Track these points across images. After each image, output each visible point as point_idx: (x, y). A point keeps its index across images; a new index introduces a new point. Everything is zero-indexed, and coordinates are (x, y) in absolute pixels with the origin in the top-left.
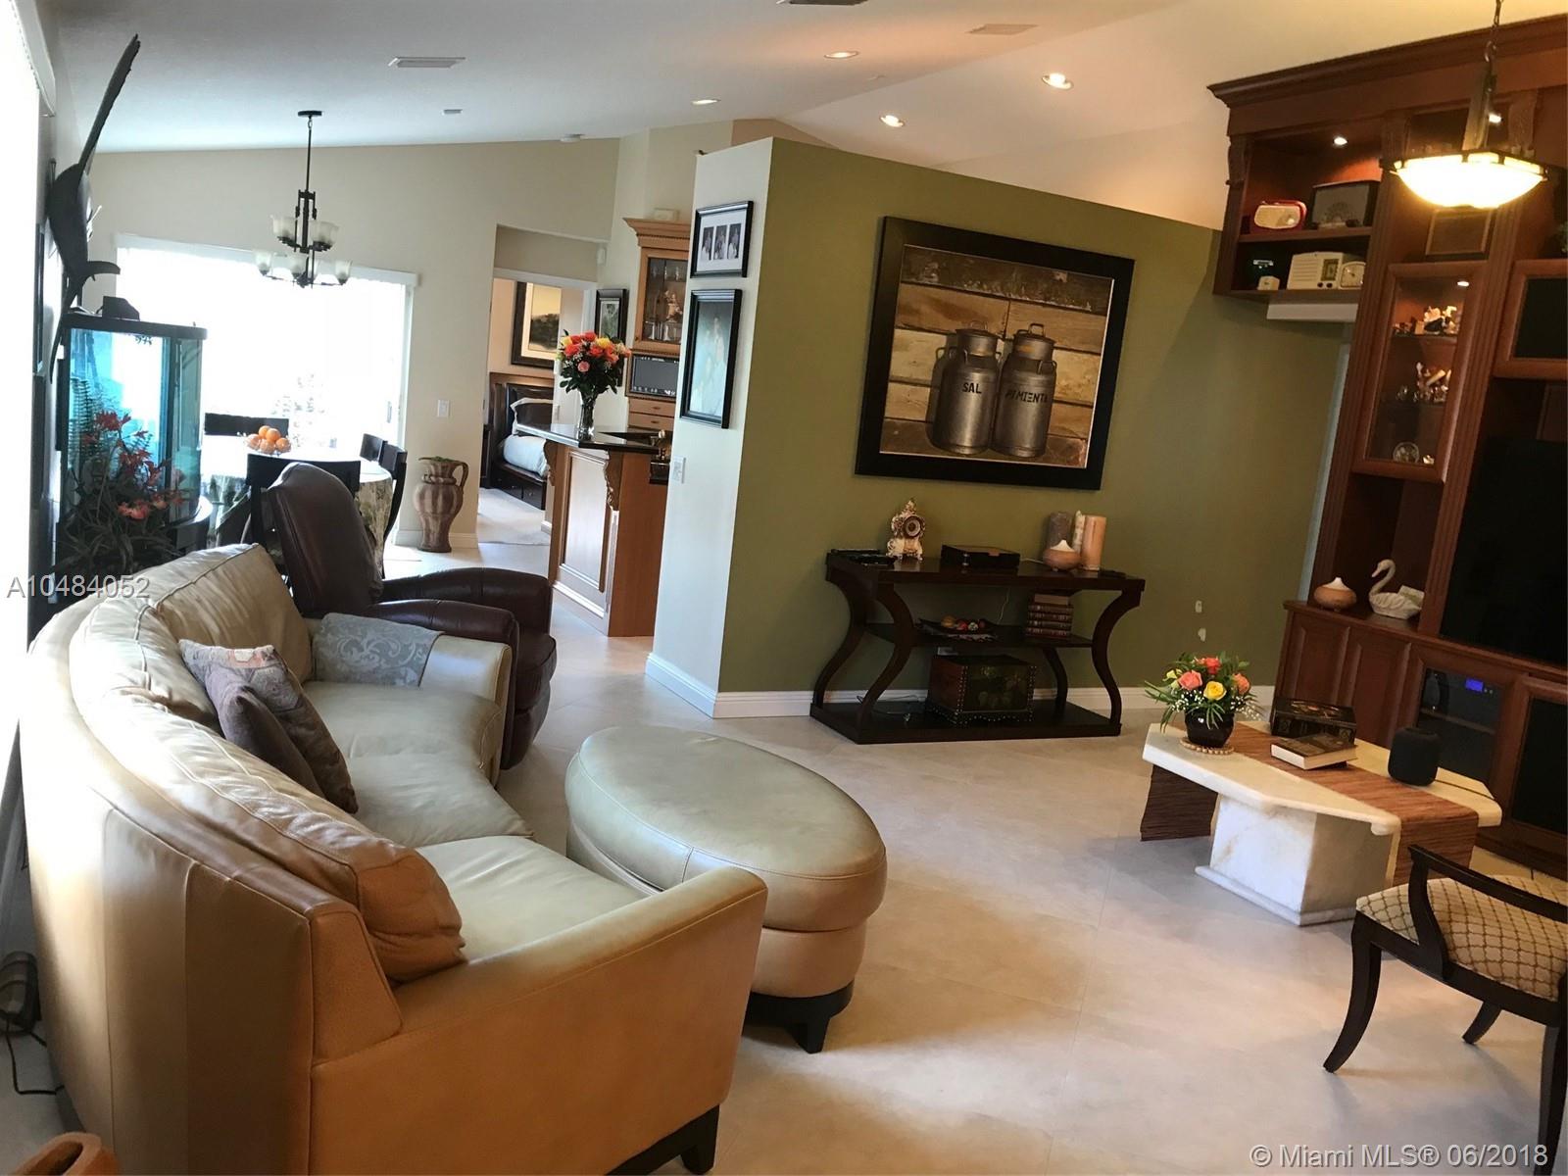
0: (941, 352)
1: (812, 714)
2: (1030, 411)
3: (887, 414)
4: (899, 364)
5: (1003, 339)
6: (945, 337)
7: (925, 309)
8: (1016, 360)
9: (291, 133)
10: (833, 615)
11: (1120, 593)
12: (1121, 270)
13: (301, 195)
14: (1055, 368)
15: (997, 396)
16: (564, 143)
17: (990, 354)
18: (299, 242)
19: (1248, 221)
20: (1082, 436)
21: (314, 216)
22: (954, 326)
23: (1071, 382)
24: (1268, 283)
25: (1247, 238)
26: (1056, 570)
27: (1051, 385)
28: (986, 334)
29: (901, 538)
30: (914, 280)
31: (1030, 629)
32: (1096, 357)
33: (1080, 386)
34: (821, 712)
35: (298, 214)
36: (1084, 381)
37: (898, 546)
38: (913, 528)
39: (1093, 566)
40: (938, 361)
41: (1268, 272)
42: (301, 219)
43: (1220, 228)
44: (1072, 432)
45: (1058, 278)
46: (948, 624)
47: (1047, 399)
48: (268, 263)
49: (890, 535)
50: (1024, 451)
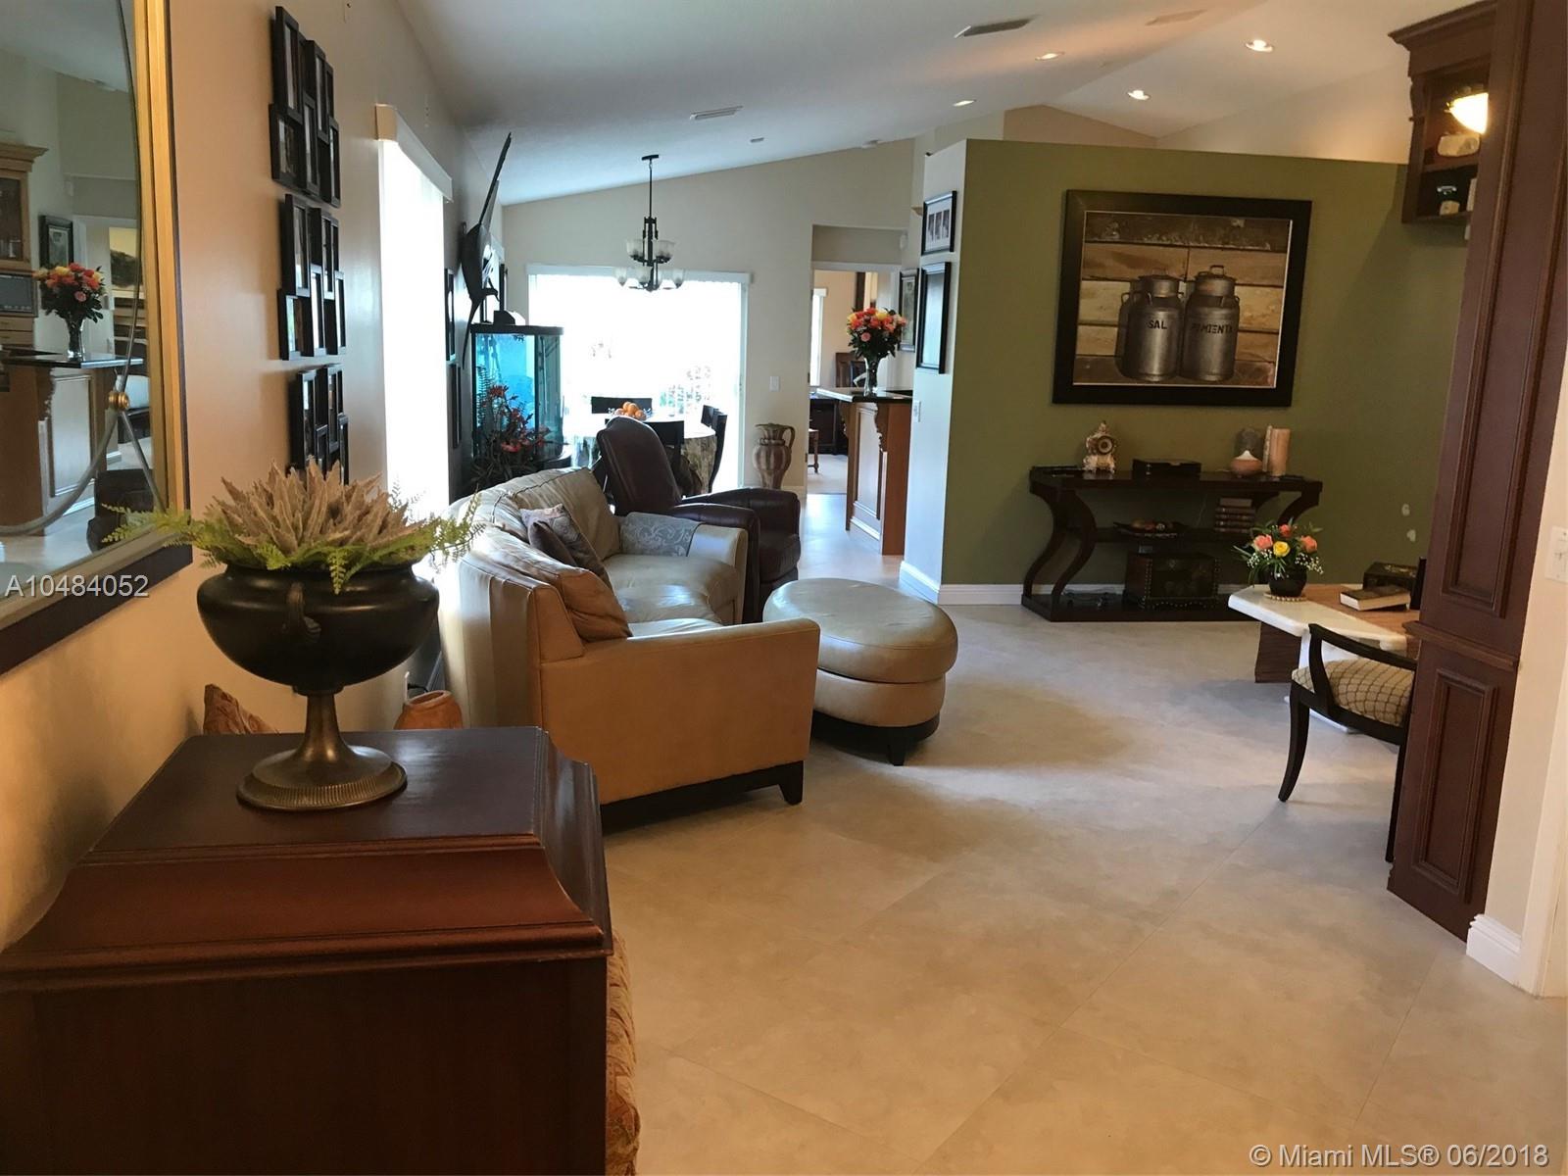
0: (1126, 297)
1: (1024, 603)
2: (1215, 343)
3: (1079, 351)
4: (1087, 309)
5: (1185, 281)
6: (1128, 284)
7: (1110, 262)
8: (1199, 298)
9: (639, 173)
10: (1037, 524)
11: (1299, 494)
12: (1299, 212)
13: (646, 221)
14: (1237, 303)
15: (1182, 330)
16: (864, 149)
17: (1172, 294)
18: (646, 258)
19: (1431, 153)
20: (1269, 360)
21: (656, 237)
22: (1136, 274)
23: (1255, 314)
24: (1449, 208)
25: (1430, 168)
26: (1240, 477)
27: (1235, 316)
28: (1167, 278)
29: (1094, 454)
30: (1097, 239)
31: (1216, 529)
32: (1278, 290)
33: (1264, 316)
34: (1030, 601)
35: (644, 237)
36: (1269, 312)
37: (1093, 462)
38: (1105, 446)
39: (1278, 473)
40: (1124, 305)
41: (1452, 197)
42: (646, 239)
43: (1406, 161)
44: (1258, 357)
45: (1235, 224)
46: (1137, 525)
47: (1232, 330)
48: (624, 276)
49: (1086, 453)
50: (1212, 372)
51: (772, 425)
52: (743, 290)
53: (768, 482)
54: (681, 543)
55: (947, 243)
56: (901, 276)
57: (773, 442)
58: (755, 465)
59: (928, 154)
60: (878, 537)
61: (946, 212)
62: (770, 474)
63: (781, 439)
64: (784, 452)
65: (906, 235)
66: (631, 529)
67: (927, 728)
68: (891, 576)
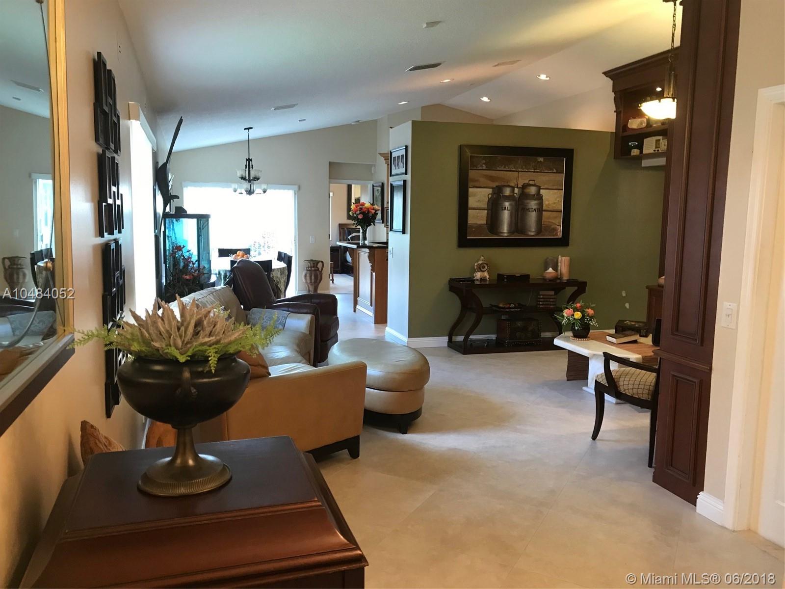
0: (490, 196)
1: (449, 346)
2: (532, 217)
3: (469, 223)
4: (472, 202)
5: (517, 188)
6: (491, 189)
7: (482, 180)
8: (524, 195)
9: (243, 136)
10: (453, 306)
11: (576, 288)
12: (569, 154)
13: (247, 160)
14: (542, 197)
15: (517, 211)
16: (353, 125)
17: (512, 194)
18: (247, 178)
19: (625, 127)
20: (558, 224)
21: (252, 168)
22: (495, 185)
23: (551, 202)
24: (635, 152)
25: (626, 134)
26: (548, 280)
27: (541, 204)
28: (509, 186)
29: (479, 272)
30: (475, 168)
31: (538, 306)
32: (560, 191)
33: (555, 203)
34: (452, 344)
35: (246, 168)
36: (557, 201)
37: (478, 275)
38: (484, 267)
39: (565, 278)
40: (489, 200)
41: (636, 147)
42: (247, 169)
43: (614, 131)
44: (553, 223)
45: (539, 160)
46: (501, 305)
47: (540, 210)
48: (236, 187)
49: (475, 271)
50: (532, 232)
51: (312, 260)
52: (295, 194)
53: (311, 289)
54: (280, 323)
55: (403, 170)
56: (373, 186)
57: (313, 269)
58: (304, 281)
59: (391, 128)
60: (372, 315)
61: (402, 156)
62: (311, 285)
63: (317, 267)
64: (319, 274)
65: (375, 166)
66: (253, 317)
67: (416, 414)
68: (381, 335)
